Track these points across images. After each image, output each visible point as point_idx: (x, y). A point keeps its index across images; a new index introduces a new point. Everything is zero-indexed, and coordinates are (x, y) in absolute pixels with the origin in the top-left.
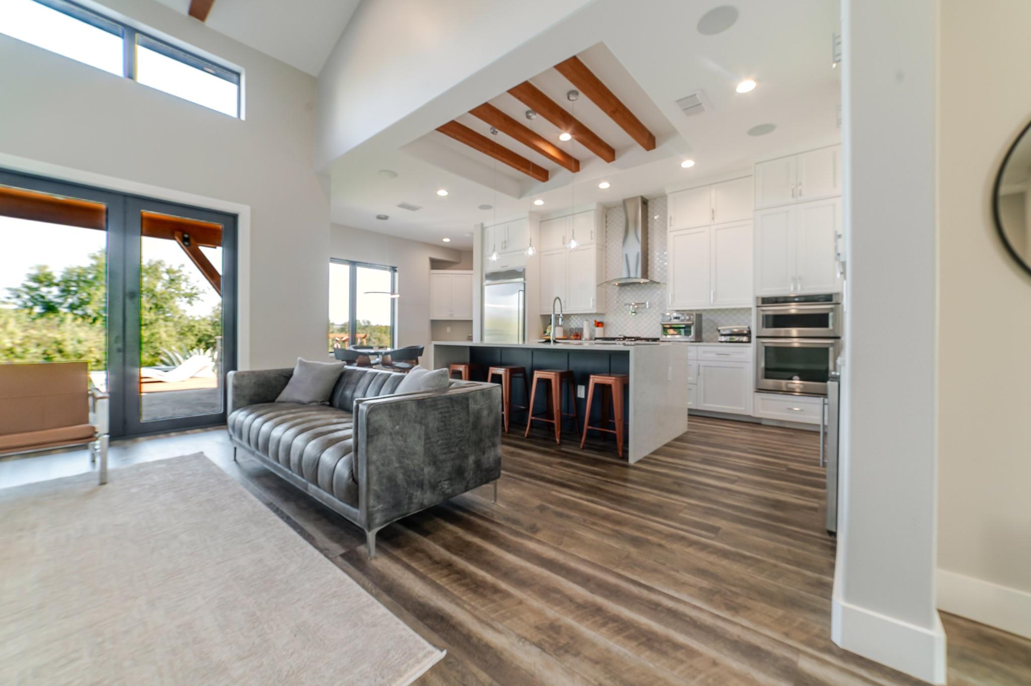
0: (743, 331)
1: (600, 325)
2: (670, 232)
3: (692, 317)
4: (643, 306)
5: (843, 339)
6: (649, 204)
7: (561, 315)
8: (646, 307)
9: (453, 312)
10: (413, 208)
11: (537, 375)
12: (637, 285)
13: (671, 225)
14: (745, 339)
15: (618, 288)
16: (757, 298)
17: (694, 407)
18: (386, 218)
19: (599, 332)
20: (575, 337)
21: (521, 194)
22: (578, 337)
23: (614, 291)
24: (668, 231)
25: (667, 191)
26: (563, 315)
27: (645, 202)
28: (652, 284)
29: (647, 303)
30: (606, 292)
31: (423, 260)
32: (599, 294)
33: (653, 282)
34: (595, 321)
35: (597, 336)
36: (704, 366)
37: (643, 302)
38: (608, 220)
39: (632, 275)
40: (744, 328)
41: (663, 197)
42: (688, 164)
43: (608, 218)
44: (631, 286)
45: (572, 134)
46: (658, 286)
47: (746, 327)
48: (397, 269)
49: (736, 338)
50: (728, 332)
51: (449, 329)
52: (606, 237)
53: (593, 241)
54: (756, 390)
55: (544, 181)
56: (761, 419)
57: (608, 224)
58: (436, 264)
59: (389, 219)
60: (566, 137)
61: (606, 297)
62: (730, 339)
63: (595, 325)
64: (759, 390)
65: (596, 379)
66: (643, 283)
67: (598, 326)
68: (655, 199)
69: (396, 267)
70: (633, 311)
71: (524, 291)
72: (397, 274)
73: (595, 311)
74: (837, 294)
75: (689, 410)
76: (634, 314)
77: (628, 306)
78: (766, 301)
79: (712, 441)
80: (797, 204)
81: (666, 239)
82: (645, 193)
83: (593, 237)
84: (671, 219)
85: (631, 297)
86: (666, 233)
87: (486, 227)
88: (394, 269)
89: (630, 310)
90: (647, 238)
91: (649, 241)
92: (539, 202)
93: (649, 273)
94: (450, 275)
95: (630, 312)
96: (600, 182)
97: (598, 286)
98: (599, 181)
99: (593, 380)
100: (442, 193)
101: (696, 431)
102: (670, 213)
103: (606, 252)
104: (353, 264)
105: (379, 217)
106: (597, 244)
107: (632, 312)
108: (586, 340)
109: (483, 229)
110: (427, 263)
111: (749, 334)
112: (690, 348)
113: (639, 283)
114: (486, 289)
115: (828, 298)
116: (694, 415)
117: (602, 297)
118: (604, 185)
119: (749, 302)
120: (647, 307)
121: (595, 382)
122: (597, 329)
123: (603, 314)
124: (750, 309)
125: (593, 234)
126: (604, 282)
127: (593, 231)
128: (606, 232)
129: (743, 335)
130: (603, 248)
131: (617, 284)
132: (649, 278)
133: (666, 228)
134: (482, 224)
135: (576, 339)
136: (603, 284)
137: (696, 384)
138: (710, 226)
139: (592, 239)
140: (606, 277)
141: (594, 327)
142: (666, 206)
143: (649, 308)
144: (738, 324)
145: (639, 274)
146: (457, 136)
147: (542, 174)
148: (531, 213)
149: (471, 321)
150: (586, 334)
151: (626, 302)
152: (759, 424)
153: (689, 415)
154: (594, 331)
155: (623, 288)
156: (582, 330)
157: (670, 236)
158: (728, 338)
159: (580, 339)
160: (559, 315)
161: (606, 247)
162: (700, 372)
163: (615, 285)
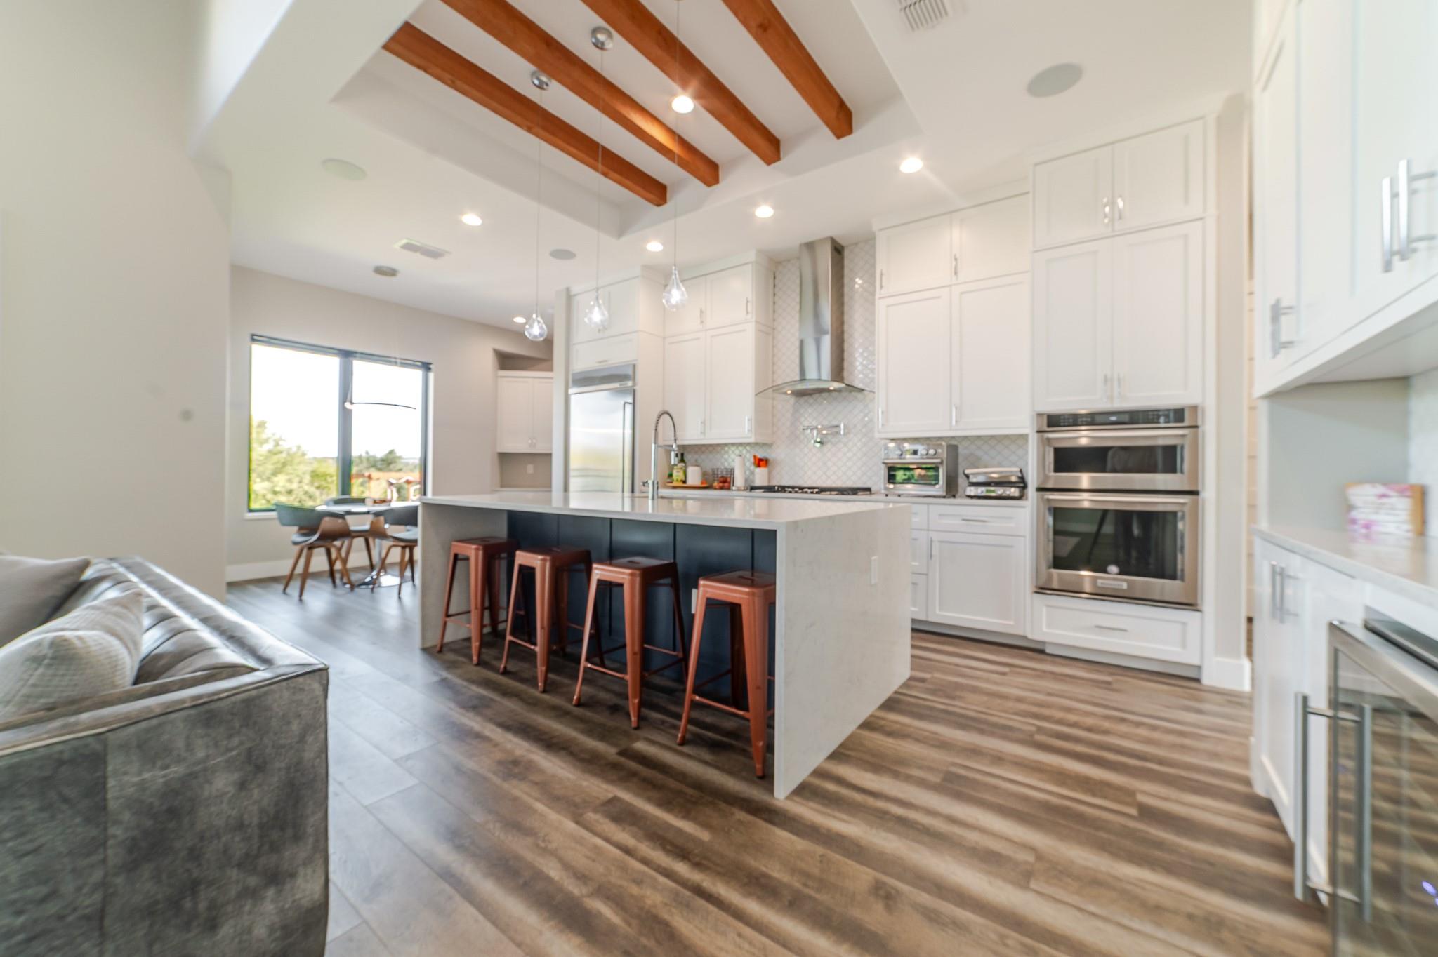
0: (1008, 477)
1: (761, 463)
2: (880, 298)
3: (940, 451)
4: (835, 430)
5: (1202, 495)
6: (846, 253)
7: (674, 446)
8: (838, 433)
9: (534, 441)
10: (434, 254)
11: (600, 572)
12: (825, 395)
13: (881, 287)
14: (1014, 491)
15: (792, 400)
16: (1040, 415)
17: (922, 617)
18: (392, 272)
19: (760, 476)
20: (721, 484)
21: (621, 230)
22: (726, 485)
23: (786, 404)
24: (877, 296)
25: (875, 228)
26: (678, 446)
27: (838, 250)
28: (851, 392)
29: (842, 426)
30: (773, 407)
31: (482, 355)
32: (759, 410)
33: (851, 388)
34: (755, 457)
35: (757, 483)
36: (941, 542)
37: (835, 423)
38: (776, 283)
39: (811, 374)
40: (1012, 472)
41: (868, 241)
42: (911, 165)
43: (777, 281)
44: (816, 396)
45: (697, 96)
46: (859, 396)
47: (1018, 469)
48: (431, 366)
49: (999, 491)
50: (981, 479)
51: (530, 469)
52: (774, 311)
53: (749, 316)
54: (1035, 590)
55: (658, 205)
56: (1044, 643)
57: (777, 289)
58: (506, 361)
59: (399, 276)
60: (683, 104)
61: (773, 416)
62: (987, 491)
63: (754, 464)
64: (1042, 589)
65: (709, 590)
66: (835, 390)
67: (759, 466)
68: (856, 244)
69: (431, 364)
70: (819, 440)
71: (634, 404)
72: (431, 375)
73: (752, 440)
74: (1194, 409)
75: (914, 621)
76: (818, 445)
77: (809, 431)
78: (1054, 421)
79: (957, 706)
80: (1113, 236)
81: (873, 313)
82: (837, 231)
83: (750, 309)
84: (882, 275)
85: (814, 416)
86: (873, 304)
87: (575, 295)
88: (426, 367)
89: (813, 438)
90: (842, 313)
91: (846, 318)
92: (655, 246)
93: (845, 374)
94: (530, 380)
95: (813, 442)
96: (756, 205)
97: (756, 395)
98: (753, 202)
99: (705, 592)
100: (472, 219)
101: (927, 676)
102: (880, 266)
103: (774, 338)
104: (347, 355)
105: (380, 271)
106: (757, 322)
107: (816, 442)
108: (739, 490)
109: (569, 297)
110: (489, 360)
111: (1022, 483)
112: (916, 508)
113: (827, 390)
114: (573, 399)
115: (1177, 415)
116: (922, 631)
117: (764, 417)
118: (764, 212)
119: (1024, 424)
120: (842, 432)
121: (708, 595)
122: (758, 470)
123: (769, 445)
124: (1024, 437)
125: (749, 304)
126: (770, 386)
127: (750, 299)
128: (774, 303)
129: (1009, 484)
130: (768, 331)
131: (789, 392)
132: (846, 382)
133: (873, 294)
134: (568, 290)
135: (721, 488)
136: (766, 390)
137: (927, 575)
138: (950, 286)
139: (747, 313)
140: (773, 381)
141: (752, 467)
142: (873, 256)
143: (845, 434)
144: (1000, 465)
145: (826, 372)
146: (459, 83)
147: (656, 191)
148: (646, 267)
149: (549, 455)
150: (739, 481)
151: (806, 424)
152: (1042, 652)
153: (914, 630)
154: (752, 473)
155: (802, 400)
156: (732, 471)
157: (881, 306)
158: (981, 491)
159: (729, 488)
160: (672, 446)
161: (774, 329)
162: (934, 553)
163: (786, 393)
